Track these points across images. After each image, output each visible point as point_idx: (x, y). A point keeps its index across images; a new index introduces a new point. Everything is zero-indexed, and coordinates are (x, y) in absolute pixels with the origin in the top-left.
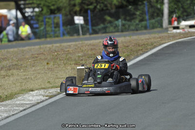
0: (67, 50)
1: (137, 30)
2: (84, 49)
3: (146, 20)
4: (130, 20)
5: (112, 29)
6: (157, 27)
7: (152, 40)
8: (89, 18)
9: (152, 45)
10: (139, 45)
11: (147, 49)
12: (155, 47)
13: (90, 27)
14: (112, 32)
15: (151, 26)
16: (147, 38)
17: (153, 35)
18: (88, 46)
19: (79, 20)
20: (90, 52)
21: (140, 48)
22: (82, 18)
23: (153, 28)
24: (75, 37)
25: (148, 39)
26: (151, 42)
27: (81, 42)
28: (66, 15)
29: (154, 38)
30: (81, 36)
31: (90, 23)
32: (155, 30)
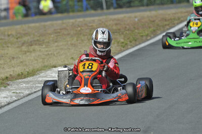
0: (91, 25)
1: (163, 4)
2: (108, 24)
6: (184, 1)
9: (179, 19)
10: (166, 20)
11: (174, 24)
13: (114, 1)
18: (113, 20)
20: (114, 27)
21: (167, 23)
23: (180, 2)
24: (99, 11)
25: (175, 14)
27: (104, 17)
32: (182, 4)
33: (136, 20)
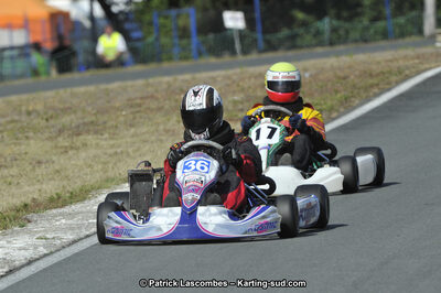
1: (365, 41)
2: (246, 86)
3: (385, 19)
4: (350, 19)
5: (308, 38)
6: (410, 34)
7: (401, 63)
8: (257, 15)
9: (400, 73)
10: (371, 76)
11: (389, 83)
12: (407, 78)
13: (259, 36)
14: (309, 46)
15: (397, 31)
16: (390, 57)
17: (402, 52)
18: (256, 77)
19: (234, 20)
22: (240, 15)
23: (402, 35)
24: (227, 58)
25: (391, 61)
26: (399, 68)
27: (238, 70)
28: (205, 9)
29: (405, 57)
30: (240, 57)
31: (259, 27)
32: (408, 40)
33: (307, 75)
